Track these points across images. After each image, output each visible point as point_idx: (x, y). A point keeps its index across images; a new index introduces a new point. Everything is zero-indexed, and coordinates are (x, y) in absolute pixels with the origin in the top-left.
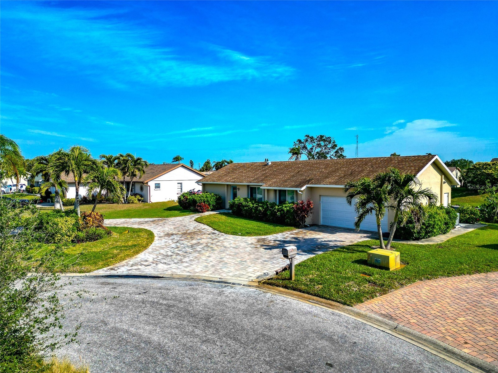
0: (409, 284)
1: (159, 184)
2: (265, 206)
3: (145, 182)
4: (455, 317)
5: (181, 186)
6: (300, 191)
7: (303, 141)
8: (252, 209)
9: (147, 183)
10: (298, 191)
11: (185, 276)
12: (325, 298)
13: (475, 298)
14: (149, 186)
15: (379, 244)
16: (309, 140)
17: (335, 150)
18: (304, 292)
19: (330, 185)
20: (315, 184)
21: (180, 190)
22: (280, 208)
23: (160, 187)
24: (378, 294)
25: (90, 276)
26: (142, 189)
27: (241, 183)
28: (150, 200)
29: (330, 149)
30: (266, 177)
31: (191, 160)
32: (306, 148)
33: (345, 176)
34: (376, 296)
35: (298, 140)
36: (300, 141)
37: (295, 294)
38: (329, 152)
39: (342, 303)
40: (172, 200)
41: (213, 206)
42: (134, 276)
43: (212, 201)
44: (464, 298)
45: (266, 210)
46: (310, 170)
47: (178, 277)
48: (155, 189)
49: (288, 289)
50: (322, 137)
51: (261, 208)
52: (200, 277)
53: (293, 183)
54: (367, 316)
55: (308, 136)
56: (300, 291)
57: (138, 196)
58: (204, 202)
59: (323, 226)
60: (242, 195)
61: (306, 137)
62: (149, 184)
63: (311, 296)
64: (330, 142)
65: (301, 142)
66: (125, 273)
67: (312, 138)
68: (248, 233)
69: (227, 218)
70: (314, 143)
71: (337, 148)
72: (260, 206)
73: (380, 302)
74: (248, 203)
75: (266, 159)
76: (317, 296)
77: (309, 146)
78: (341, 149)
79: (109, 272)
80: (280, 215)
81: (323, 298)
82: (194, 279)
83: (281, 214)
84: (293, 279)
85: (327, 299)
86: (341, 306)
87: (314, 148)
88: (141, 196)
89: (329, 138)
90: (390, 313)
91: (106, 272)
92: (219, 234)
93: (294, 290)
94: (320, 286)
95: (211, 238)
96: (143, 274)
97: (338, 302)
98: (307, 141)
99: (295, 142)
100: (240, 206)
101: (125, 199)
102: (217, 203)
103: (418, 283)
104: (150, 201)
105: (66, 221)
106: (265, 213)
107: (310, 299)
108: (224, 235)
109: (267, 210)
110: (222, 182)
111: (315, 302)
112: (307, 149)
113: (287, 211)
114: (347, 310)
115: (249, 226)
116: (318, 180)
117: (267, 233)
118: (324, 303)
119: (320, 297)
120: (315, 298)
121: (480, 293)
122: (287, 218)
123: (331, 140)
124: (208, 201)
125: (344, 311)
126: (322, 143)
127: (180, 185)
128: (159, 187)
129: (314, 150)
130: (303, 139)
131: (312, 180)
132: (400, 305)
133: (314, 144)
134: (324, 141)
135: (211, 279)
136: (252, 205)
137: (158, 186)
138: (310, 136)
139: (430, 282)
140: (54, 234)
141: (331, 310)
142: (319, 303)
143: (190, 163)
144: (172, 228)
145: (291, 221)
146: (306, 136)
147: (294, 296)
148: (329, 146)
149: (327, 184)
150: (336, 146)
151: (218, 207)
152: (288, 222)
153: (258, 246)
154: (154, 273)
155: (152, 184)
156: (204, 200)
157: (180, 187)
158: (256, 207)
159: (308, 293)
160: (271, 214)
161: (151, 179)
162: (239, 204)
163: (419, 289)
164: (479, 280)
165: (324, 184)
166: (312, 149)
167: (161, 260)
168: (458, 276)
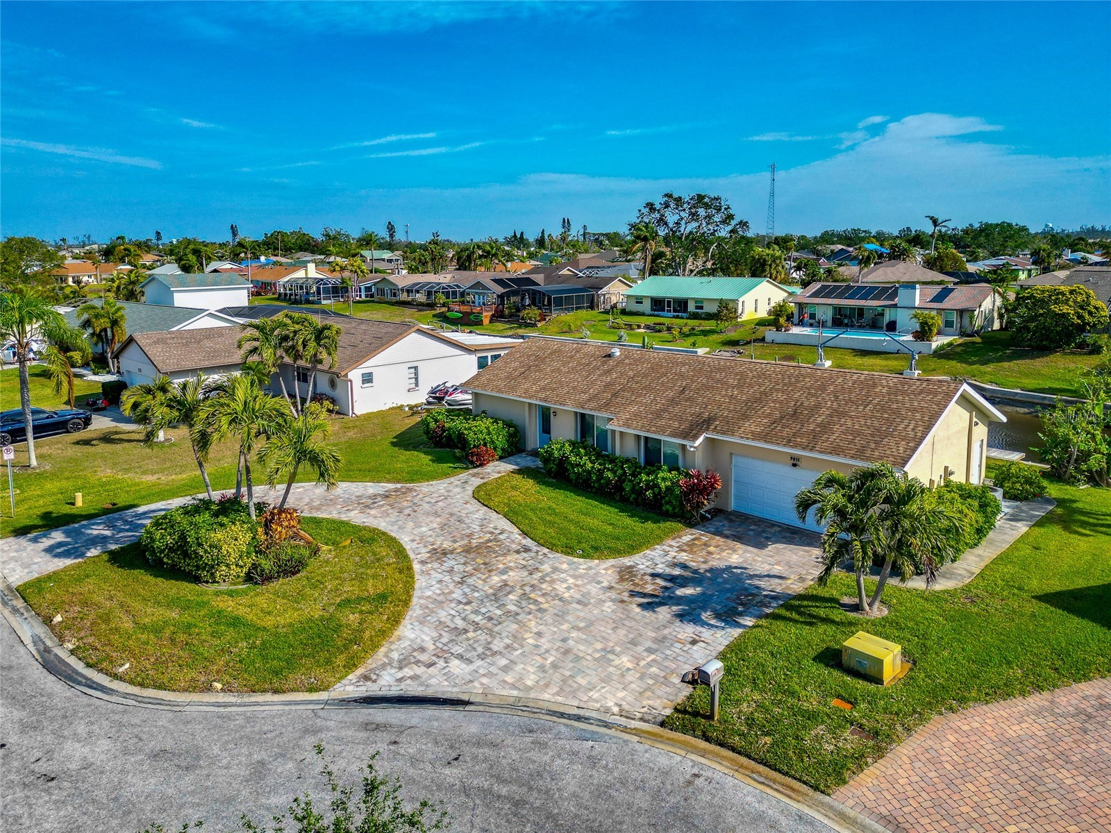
0: (921, 727)
1: (370, 374)
2: (620, 472)
3: (343, 374)
4: (1002, 822)
5: (416, 374)
6: (691, 447)
7: (658, 206)
8: (589, 473)
9: (346, 375)
10: (688, 447)
11: (512, 699)
12: (780, 771)
13: (1033, 769)
14: (351, 381)
15: (857, 591)
16: (672, 205)
17: (730, 228)
18: (739, 753)
19: (753, 439)
20: (724, 433)
21: (413, 381)
22: (653, 480)
23: (372, 379)
24: (870, 760)
25: (332, 700)
26: (333, 384)
27: (561, 404)
28: (352, 409)
29: (718, 226)
30: (615, 395)
31: (389, 223)
32: (666, 223)
33: (782, 418)
34: (866, 764)
35: (647, 204)
36: (651, 207)
37: (724, 758)
38: (716, 231)
39: (811, 786)
40: (399, 405)
41: (502, 449)
42: (414, 698)
43: (501, 441)
44: (1015, 767)
45: (621, 480)
46: (708, 388)
47: (497, 702)
48: (364, 386)
49: (710, 743)
50: (700, 198)
51: (610, 475)
52: (541, 703)
53: (676, 424)
54: (857, 823)
55: (669, 196)
56: (733, 749)
57: (326, 403)
58: (485, 445)
59: (735, 513)
60: (564, 430)
61: (666, 199)
62: (351, 375)
63: (753, 762)
64: (720, 210)
65: (655, 209)
66: (394, 691)
67: (679, 201)
68: (596, 549)
69: (537, 487)
70: (684, 210)
71: (733, 223)
72: (608, 469)
73: (875, 782)
74: (581, 458)
75: (564, 219)
76: (765, 765)
77: (671, 218)
78: (743, 224)
79: (364, 689)
80: (653, 497)
81: (775, 770)
82: (528, 707)
83: (654, 493)
84: (716, 718)
85: (783, 774)
86: (811, 792)
87: (683, 222)
88: (333, 401)
89: (717, 199)
90: (894, 814)
91: (358, 689)
92: (537, 552)
93: (722, 745)
94: (768, 740)
95: (525, 566)
96: (429, 693)
97: (805, 783)
98: (667, 206)
99: (640, 211)
100: (564, 463)
101: (300, 409)
102: (511, 444)
103: (936, 722)
104: (353, 413)
105: (236, 540)
106: (619, 487)
107: (753, 772)
108: (550, 555)
109: (624, 481)
110: (520, 396)
111: (762, 779)
112: (667, 225)
113: (668, 488)
114: (822, 804)
115: (593, 523)
116: (726, 421)
117: (633, 549)
118: (779, 783)
119: (770, 767)
120: (761, 768)
121: (1041, 754)
122: (667, 503)
123: (720, 203)
124: (493, 442)
125: (817, 805)
126: (702, 212)
127: (413, 370)
128: (370, 381)
129: (684, 226)
130: (658, 201)
131: (715, 420)
132: (909, 788)
133: (682, 214)
134: (707, 206)
135: (562, 710)
136: (590, 465)
137: (368, 379)
138: (675, 196)
139: (956, 720)
140: (213, 567)
141: (795, 805)
142: (771, 784)
143: (388, 228)
144: (435, 525)
145: (674, 509)
146: (666, 195)
147: (724, 763)
148: (717, 218)
149: (748, 438)
150: (730, 217)
151: (512, 450)
152: (667, 511)
153: (625, 596)
154: (450, 689)
155: (355, 375)
156: (485, 439)
157: (413, 376)
158: (599, 470)
159: (749, 757)
160: (633, 490)
161: (354, 366)
162: (563, 457)
163: (938, 741)
164: (1039, 712)
165: (742, 438)
166: (678, 223)
167: (450, 646)
168: (1005, 700)
